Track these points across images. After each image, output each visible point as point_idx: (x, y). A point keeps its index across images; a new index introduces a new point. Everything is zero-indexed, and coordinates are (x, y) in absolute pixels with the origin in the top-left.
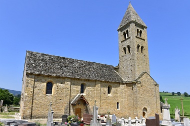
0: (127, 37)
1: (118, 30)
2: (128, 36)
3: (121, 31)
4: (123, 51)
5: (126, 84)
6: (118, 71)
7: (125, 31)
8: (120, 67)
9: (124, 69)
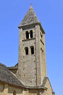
0: (30, 38)
1: (20, 28)
2: (32, 36)
3: (23, 29)
4: (25, 50)
5: (29, 89)
6: (15, 73)
7: (29, 31)
8: (19, 68)
9: (25, 72)
